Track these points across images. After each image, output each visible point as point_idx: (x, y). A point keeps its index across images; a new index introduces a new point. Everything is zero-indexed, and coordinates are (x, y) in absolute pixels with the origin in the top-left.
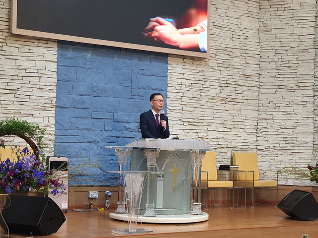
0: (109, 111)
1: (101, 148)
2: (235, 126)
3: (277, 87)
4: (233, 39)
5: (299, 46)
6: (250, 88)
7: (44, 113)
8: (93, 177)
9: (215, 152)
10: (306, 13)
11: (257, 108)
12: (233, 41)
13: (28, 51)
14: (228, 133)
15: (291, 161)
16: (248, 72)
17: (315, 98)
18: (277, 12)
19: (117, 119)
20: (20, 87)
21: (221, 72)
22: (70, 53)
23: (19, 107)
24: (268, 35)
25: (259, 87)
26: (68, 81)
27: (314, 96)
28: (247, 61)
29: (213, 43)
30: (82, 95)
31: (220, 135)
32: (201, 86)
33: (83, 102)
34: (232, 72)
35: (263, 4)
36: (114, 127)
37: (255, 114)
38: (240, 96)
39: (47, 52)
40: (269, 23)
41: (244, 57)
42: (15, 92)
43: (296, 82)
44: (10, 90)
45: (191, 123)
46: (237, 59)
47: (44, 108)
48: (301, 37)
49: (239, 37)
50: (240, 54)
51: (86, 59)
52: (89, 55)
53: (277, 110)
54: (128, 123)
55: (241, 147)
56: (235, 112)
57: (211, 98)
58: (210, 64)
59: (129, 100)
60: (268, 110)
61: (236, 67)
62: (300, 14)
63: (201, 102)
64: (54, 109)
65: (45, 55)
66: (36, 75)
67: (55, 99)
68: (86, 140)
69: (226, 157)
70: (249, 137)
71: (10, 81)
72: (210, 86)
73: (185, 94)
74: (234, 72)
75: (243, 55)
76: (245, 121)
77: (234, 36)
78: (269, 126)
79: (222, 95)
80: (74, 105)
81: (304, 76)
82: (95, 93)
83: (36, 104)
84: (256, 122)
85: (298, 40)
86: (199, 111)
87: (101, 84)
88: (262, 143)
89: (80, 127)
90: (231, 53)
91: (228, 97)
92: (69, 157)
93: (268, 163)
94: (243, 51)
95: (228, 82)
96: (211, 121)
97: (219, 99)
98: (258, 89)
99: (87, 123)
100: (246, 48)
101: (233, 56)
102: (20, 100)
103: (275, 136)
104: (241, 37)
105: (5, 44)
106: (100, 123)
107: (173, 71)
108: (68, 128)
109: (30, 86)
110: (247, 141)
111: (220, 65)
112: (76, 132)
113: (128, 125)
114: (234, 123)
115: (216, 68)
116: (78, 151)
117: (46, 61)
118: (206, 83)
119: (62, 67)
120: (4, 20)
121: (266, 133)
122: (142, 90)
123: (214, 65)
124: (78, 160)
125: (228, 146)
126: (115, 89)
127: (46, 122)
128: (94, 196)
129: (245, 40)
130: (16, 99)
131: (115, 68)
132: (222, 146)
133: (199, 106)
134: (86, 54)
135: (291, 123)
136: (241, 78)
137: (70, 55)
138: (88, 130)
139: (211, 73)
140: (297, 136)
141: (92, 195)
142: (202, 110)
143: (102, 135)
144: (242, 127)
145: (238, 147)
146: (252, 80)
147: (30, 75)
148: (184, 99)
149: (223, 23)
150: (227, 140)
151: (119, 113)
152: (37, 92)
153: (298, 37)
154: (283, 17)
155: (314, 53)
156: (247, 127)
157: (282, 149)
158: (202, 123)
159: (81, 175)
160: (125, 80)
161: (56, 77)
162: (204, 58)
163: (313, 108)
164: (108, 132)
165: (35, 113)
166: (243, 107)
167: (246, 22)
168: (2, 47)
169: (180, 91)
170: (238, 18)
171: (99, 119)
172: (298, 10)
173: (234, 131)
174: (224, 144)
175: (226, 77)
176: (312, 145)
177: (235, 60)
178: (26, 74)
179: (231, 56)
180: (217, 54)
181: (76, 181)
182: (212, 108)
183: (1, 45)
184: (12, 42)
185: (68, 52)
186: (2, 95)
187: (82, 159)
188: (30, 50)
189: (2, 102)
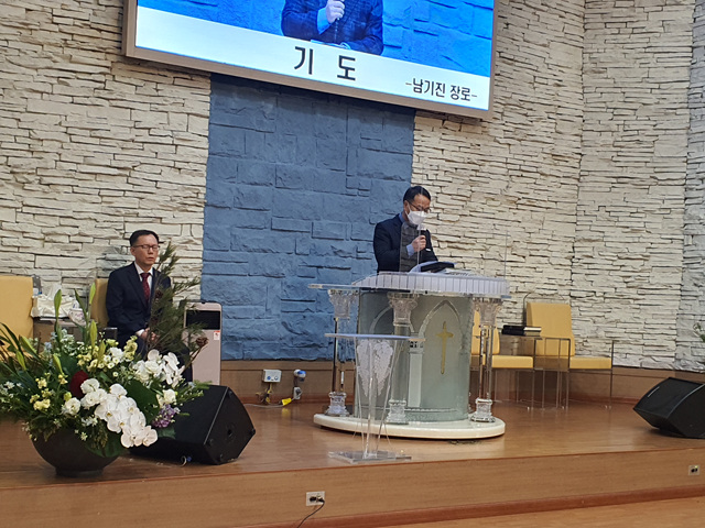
0: (305, 216)
1: (289, 287)
2: (533, 253)
3: (614, 180)
4: (535, 85)
5: (658, 103)
6: (563, 181)
7: (184, 217)
8: (269, 341)
10: (674, 39)
11: (573, 219)
12: (534, 88)
13: (155, 93)
14: (520, 265)
15: (638, 321)
16: (560, 150)
17: (687, 202)
18: (619, 36)
19: (319, 233)
20: (138, 164)
21: (511, 147)
22: (234, 102)
23: (135, 203)
24: (598, 80)
25: (578, 180)
26: (229, 156)
27: (686, 199)
28: (558, 129)
29: (498, 93)
30: (256, 184)
31: (504, 268)
32: (473, 173)
33: (257, 198)
34: (531, 149)
35: (591, 20)
36: (313, 247)
37: (570, 230)
38: (544, 196)
39: (191, 97)
40: (602, 57)
41: (554, 121)
42: (127, 173)
43: (652, 170)
44: (118, 168)
45: (453, 245)
46: (540, 123)
47: (183, 208)
48: (662, 86)
49: (545, 81)
50: (546, 116)
51: (264, 113)
52: (269, 107)
53: (611, 224)
55: (543, 292)
56: (534, 225)
57: (491, 197)
58: (492, 132)
59: (341, 196)
60: (595, 223)
61: (540, 139)
62: (662, 42)
63: (472, 205)
64: (202, 209)
65: (186, 103)
66: (169, 140)
67: (203, 190)
68: (260, 271)
69: (514, 311)
70: (556, 274)
71: (119, 151)
72: (489, 175)
73: (443, 189)
74: (534, 149)
75: (551, 116)
76: (550, 242)
77: (537, 79)
78: (596, 253)
79: (511, 192)
80: (240, 204)
81: (667, 160)
82: (279, 181)
83: (169, 199)
84: (571, 244)
85: (657, 91)
86: (467, 222)
87: (290, 164)
88: (581, 287)
89: (252, 246)
90: (530, 113)
91: (521, 196)
93: (591, 324)
94: (551, 109)
95: (523, 168)
96: (490, 241)
97: (505, 199)
98: (576, 182)
99: (262, 238)
100: (557, 103)
101: (534, 119)
102: (137, 188)
103: (607, 273)
104: (550, 82)
105: (110, 78)
106: (287, 240)
107: (423, 144)
108: (228, 248)
109: (157, 162)
110: (553, 282)
111: (510, 134)
112: (242, 255)
113: (338, 246)
114: (530, 247)
115: (502, 141)
116: (245, 292)
117: (188, 114)
118: (485, 169)
119: (219, 127)
120: (110, 29)
121: (591, 267)
122: (365, 179)
123: (499, 134)
124: (245, 310)
125: (520, 290)
126: (316, 175)
127: (186, 234)
128: (273, 379)
129: (556, 88)
130: (130, 187)
131: (317, 133)
133: (467, 213)
134: (263, 103)
135: (639, 250)
136: (547, 161)
137: (234, 106)
138: (265, 251)
139: (493, 150)
140: (651, 275)
141: (269, 378)
142: (474, 220)
143: (291, 262)
144: (546, 253)
145: (537, 291)
146: (568, 164)
147: (158, 140)
148: (440, 198)
149: (519, 54)
150: (517, 279)
151: (324, 222)
152: (169, 175)
153: (657, 86)
154: (629, 46)
155: (688, 117)
156: (554, 254)
157: (620, 297)
158: (473, 244)
159: (250, 339)
160: (335, 158)
161: (207, 146)
162: (481, 120)
163: (682, 222)
164: (302, 257)
165: (167, 215)
166: (550, 216)
167: (559, 54)
168: (105, 83)
169: (436, 183)
170: (544, 46)
171: (285, 230)
172: (658, 35)
173: (530, 261)
174: (512, 286)
175: (520, 157)
176: (679, 292)
177: (538, 125)
178: (150, 139)
179: (529, 119)
180: (505, 113)
181: (241, 350)
182: (492, 216)
183: (102, 78)
184: (124, 74)
185: (230, 100)
186: (103, 178)
187: (253, 307)
188: (157, 90)
189: (103, 193)
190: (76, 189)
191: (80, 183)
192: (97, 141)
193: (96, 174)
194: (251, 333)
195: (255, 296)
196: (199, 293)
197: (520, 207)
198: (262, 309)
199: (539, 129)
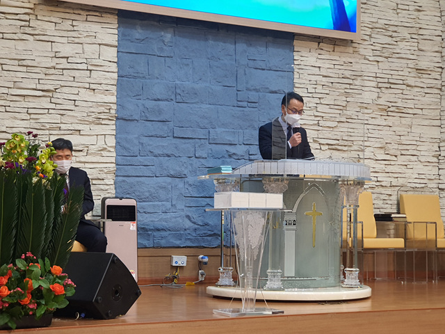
0: (201, 125)
1: (190, 185)
2: (403, 152)
4: (398, 11)
6: (427, 91)
7: (98, 129)
8: (177, 232)
9: (373, 193)
11: (438, 123)
12: (398, 14)
13: (71, 28)
14: (392, 163)
16: (423, 64)
19: (215, 139)
20: (59, 86)
21: (380, 64)
22: (138, 33)
23: (57, 119)
25: (441, 89)
26: (134, 77)
28: (420, 47)
29: (366, 18)
30: (159, 100)
31: (379, 166)
32: (348, 86)
33: (160, 112)
34: (397, 64)
36: (210, 152)
37: (435, 133)
38: (410, 104)
39: (101, 31)
41: (416, 41)
42: (50, 94)
44: (43, 91)
45: (333, 147)
46: (404, 43)
47: (98, 121)
50: (409, 36)
51: (163, 42)
52: (168, 36)
54: (233, 146)
55: (414, 185)
56: (403, 129)
57: (363, 106)
58: (362, 51)
59: (233, 108)
61: (404, 56)
63: (348, 113)
64: (114, 122)
65: (98, 35)
66: (84, 67)
67: (114, 107)
68: (165, 173)
69: (389, 202)
70: (425, 170)
71: (42, 76)
72: (361, 88)
73: (322, 101)
74: (400, 65)
75: (414, 36)
76: (418, 143)
77: (400, 6)
79: (381, 101)
80: (146, 117)
82: (178, 97)
83: (85, 115)
84: (437, 145)
86: (344, 128)
87: (187, 82)
89: (157, 152)
90: (394, 34)
91: (390, 105)
92: (139, 200)
94: (413, 31)
95: (391, 81)
96: (366, 144)
97: (376, 108)
98: (438, 91)
99: (167, 145)
100: (418, 26)
101: (398, 39)
102: (59, 107)
104: (411, 8)
105: (34, 17)
106: (187, 145)
107: (302, 63)
108: (137, 154)
109: (75, 84)
110: (423, 176)
111: (378, 53)
112: (149, 160)
113: (232, 150)
114: (401, 147)
115: (371, 59)
116: (151, 190)
117: (100, 44)
118: (356, 82)
119: (125, 54)
122: (253, 93)
123: (368, 53)
124: (154, 206)
125: (393, 184)
126: (211, 91)
127: (101, 143)
128: (179, 264)
129: (416, 13)
130: (53, 106)
131: (209, 56)
132: (383, 184)
133: (344, 120)
134: (163, 33)
136: (411, 75)
137: (137, 36)
138: (169, 156)
139: (363, 66)
141: (176, 262)
142: (351, 125)
143: (191, 165)
144: (415, 153)
145: (409, 185)
146: (430, 76)
147: (75, 66)
148: (320, 108)
150: (391, 175)
151: (219, 130)
152: (85, 95)
156: (422, 153)
158: (350, 146)
159: (158, 230)
160: (226, 76)
161: (116, 70)
162: (352, 42)
164: (200, 160)
165: (85, 128)
166: (416, 121)
168: (29, 21)
169: (315, 95)
171: (186, 138)
173: (401, 160)
174: (386, 180)
175: (388, 72)
177: (402, 45)
178: (69, 66)
179: (394, 39)
180: (373, 35)
181: (151, 239)
182: (366, 122)
183: (27, 17)
184: (46, 13)
185: (135, 31)
186: (31, 99)
187: (160, 203)
188: (73, 26)
189: (31, 111)
190: (8, 109)
191: (12, 104)
192: (24, 69)
193: (24, 96)
194: (159, 225)
195: (162, 194)
196: (114, 192)
197: (390, 114)
198: (168, 205)
199: (403, 47)
